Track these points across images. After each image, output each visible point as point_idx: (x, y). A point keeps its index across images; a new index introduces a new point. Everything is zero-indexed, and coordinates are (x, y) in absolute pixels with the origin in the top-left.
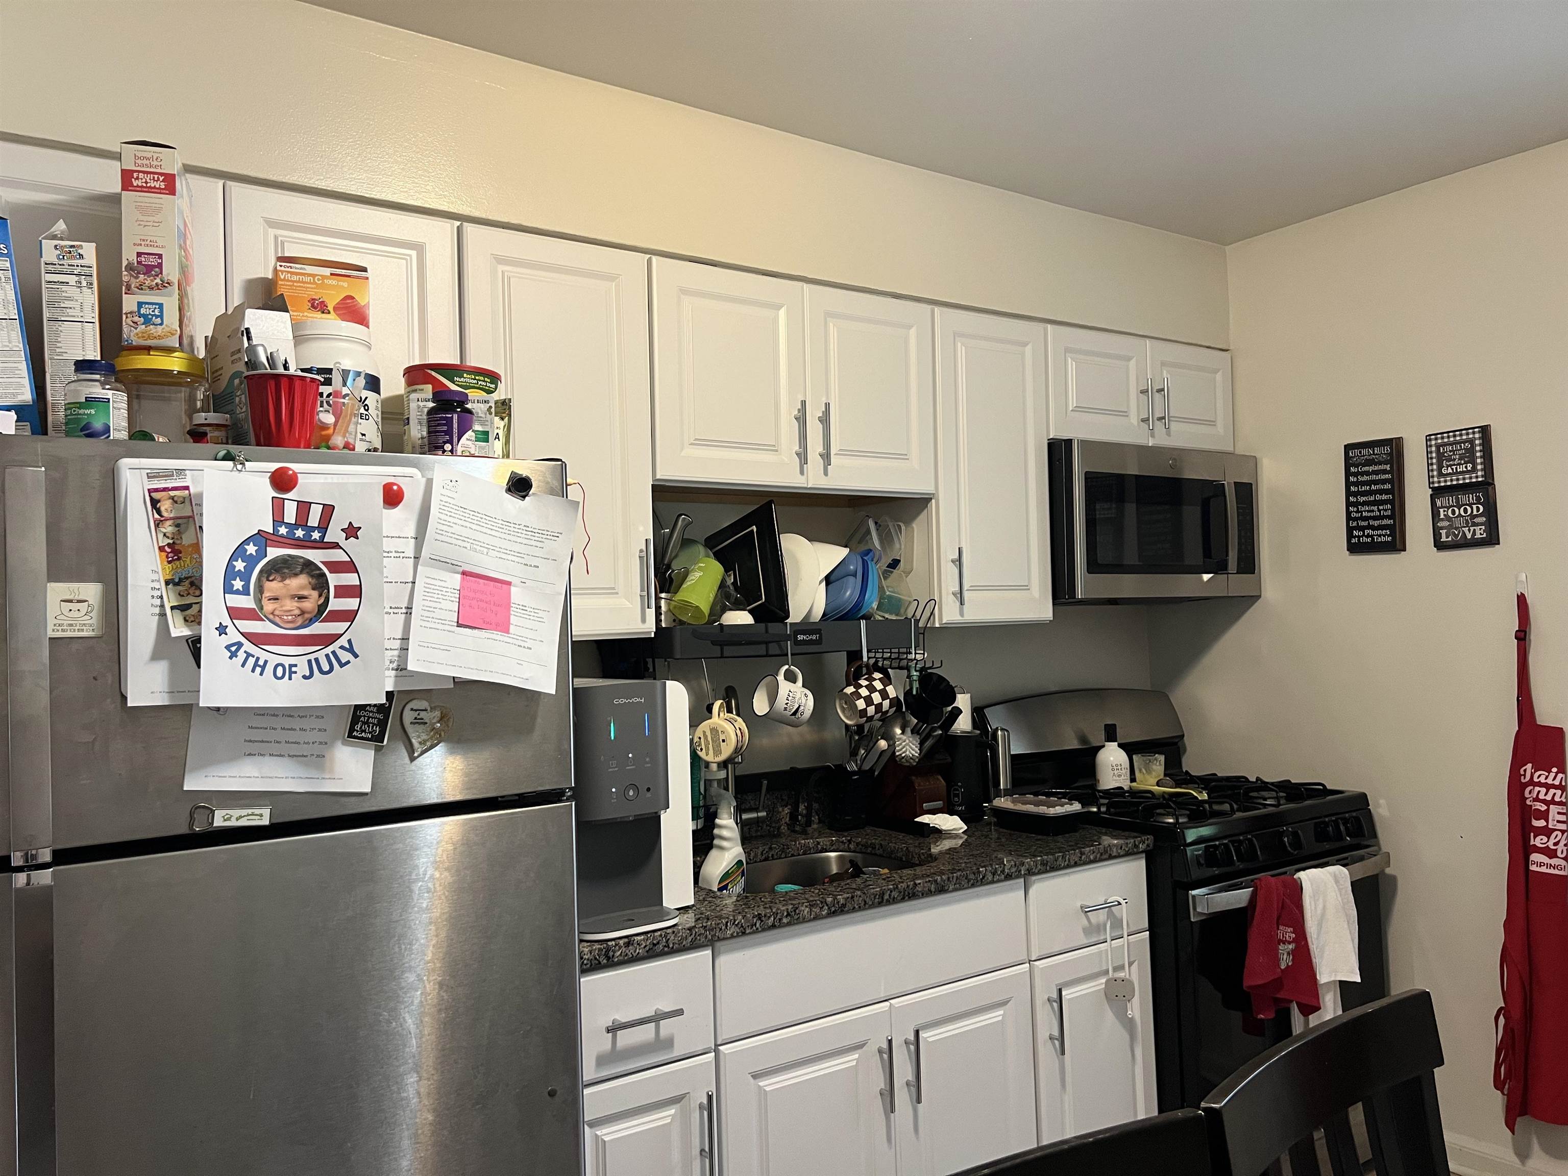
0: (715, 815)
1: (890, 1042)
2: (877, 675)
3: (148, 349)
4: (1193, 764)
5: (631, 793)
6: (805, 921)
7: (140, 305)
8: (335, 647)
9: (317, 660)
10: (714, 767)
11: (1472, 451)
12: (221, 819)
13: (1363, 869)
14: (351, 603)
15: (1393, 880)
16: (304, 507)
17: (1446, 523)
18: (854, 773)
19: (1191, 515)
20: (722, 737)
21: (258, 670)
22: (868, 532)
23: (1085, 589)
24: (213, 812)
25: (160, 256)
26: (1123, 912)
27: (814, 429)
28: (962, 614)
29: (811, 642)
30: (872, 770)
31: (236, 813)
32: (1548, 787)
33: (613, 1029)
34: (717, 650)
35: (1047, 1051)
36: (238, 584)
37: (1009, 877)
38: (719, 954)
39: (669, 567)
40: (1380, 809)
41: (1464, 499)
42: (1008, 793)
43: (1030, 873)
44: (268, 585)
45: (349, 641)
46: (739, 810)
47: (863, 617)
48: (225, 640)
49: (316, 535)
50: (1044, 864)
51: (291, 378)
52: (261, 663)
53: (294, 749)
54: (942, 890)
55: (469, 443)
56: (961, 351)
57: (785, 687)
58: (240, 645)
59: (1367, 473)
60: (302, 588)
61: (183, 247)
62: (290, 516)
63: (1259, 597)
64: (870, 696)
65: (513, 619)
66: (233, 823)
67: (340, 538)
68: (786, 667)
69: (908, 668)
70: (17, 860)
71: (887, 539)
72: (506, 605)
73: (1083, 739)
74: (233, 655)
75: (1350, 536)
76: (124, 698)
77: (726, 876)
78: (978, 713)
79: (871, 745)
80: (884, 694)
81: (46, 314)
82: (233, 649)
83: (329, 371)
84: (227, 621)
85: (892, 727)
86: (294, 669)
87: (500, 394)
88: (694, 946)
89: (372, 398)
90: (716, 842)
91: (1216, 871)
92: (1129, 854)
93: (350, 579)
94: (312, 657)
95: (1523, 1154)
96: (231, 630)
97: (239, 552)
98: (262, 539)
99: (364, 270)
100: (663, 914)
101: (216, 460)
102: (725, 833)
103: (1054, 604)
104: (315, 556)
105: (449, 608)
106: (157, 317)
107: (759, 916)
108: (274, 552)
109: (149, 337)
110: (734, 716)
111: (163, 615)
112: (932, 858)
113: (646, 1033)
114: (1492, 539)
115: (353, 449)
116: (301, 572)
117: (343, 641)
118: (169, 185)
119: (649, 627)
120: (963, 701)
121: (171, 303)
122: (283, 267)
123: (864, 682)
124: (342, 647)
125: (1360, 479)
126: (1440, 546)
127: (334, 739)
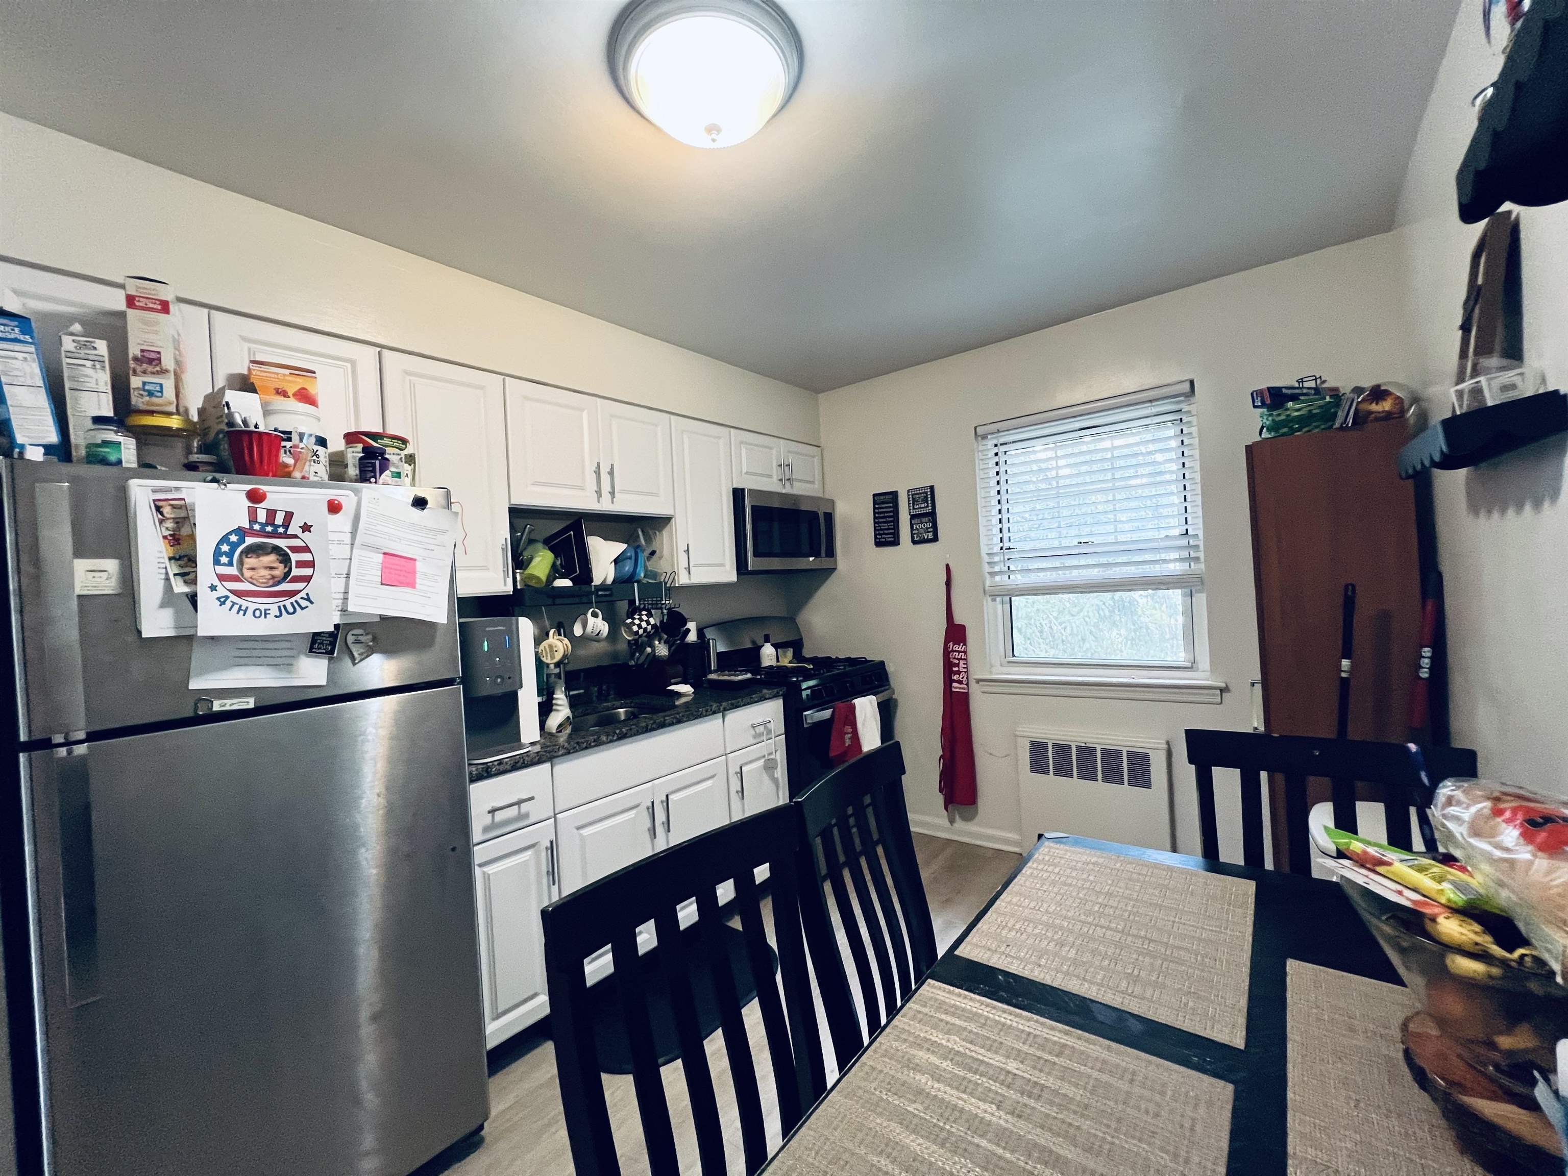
0: (553, 693)
1: (653, 803)
2: (644, 613)
3: (151, 413)
4: (807, 653)
5: (499, 680)
6: (604, 743)
7: (144, 383)
8: (297, 597)
9: (284, 606)
10: (552, 666)
11: (926, 497)
12: (217, 706)
13: (883, 696)
14: (307, 572)
15: (896, 701)
16: (271, 514)
17: (916, 532)
18: (633, 666)
19: (804, 528)
20: (555, 649)
21: (242, 612)
22: (638, 536)
23: (752, 566)
24: (212, 702)
25: (159, 353)
26: (771, 726)
27: (606, 479)
28: (690, 579)
29: (605, 596)
30: (643, 664)
31: (229, 702)
32: (959, 652)
33: (492, 811)
34: (550, 601)
35: (735, 798)
36: (224, 559)
37: (714, 713)
38: (555, 764)
39: (521, 554)
40: (890, 668)
41: (924, 520)
42: (715, 671)
43: (725, 710)
44: (247, 560)
45: (307, 594)
46: (568, 689)
47: (636, 582)
48: (216, 594)
49: (281, 530)
50: (732, 704)
51: (260, 434)
52: (243, 608)
53: (271, 661)
54: (679, 722)
55: (387, 478)
56: (686, 440)
57: (591, 620)
58: (227, 597)
59: (883, 508)
60: (272, 562)
61: (177, 348)
62: (262, 517)
63: (835, 569)
64: (640, 624)
65: (418, 581)
66: (227, 708)
67: (299, 532)
68: (592, 609)
69: (661, 609)
70: (58, 739)
71: (649, 540)
72: (414, 572)
73: (754, 642)
74: (223, 603)
75: (876, 538)
76: (139, 632)
77: (560, 725)
78: (700, 632)
79: (642, 651)
80: (648, 623)
81: (67, 385)
82: (222, 600)
83: (290, 433)
84: (216, 582)
85: (654, 640)
86: (268, 612)
87: (409, 450)
88: (540, 762)
89: (321, 450)
90: (554, 707)
91: (816, 702)
92: (775, 696)
93: (306, 557)
94: (281, 604)
95: (952, 821)
96: (220, 587)
97: (225, 539)
98: (241, 532)
99: (314, 373)
100: (521, 746)
101: (205, 481)
102: (559, 702)
103: (738, 574)
104: (282, 543)
105: (376, 575)
106: (158, 391)
107: (578, 743)
108: (249, 541)
109: (153, 405)
110: (562, 637)
111: (167, 579)
112: (676, 707)
113: (513, 812)
114: (935, 539)
115: (308, 479)
116: (271, 553)
117: (303, 594)
118: (165, 307)
119: (509, 589)
120: (692, 626)
121: (169, 385)
122: (254, 367)
123: (637, 617)
124: (302, 598)
125: (880, 510)
126: (914, 542)
127: (299, 653)
